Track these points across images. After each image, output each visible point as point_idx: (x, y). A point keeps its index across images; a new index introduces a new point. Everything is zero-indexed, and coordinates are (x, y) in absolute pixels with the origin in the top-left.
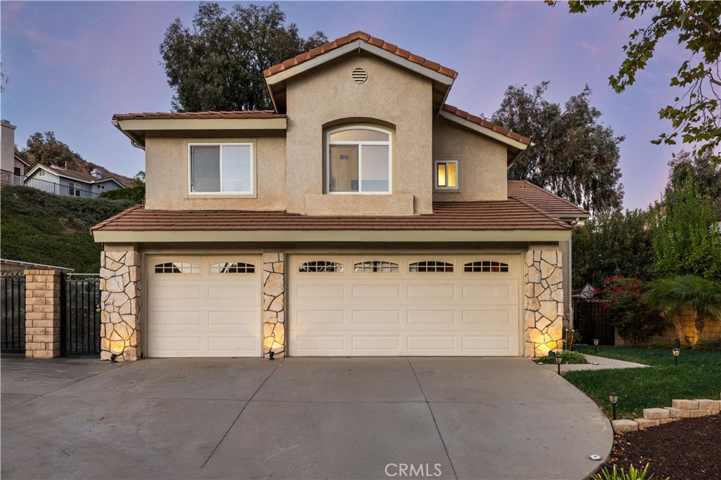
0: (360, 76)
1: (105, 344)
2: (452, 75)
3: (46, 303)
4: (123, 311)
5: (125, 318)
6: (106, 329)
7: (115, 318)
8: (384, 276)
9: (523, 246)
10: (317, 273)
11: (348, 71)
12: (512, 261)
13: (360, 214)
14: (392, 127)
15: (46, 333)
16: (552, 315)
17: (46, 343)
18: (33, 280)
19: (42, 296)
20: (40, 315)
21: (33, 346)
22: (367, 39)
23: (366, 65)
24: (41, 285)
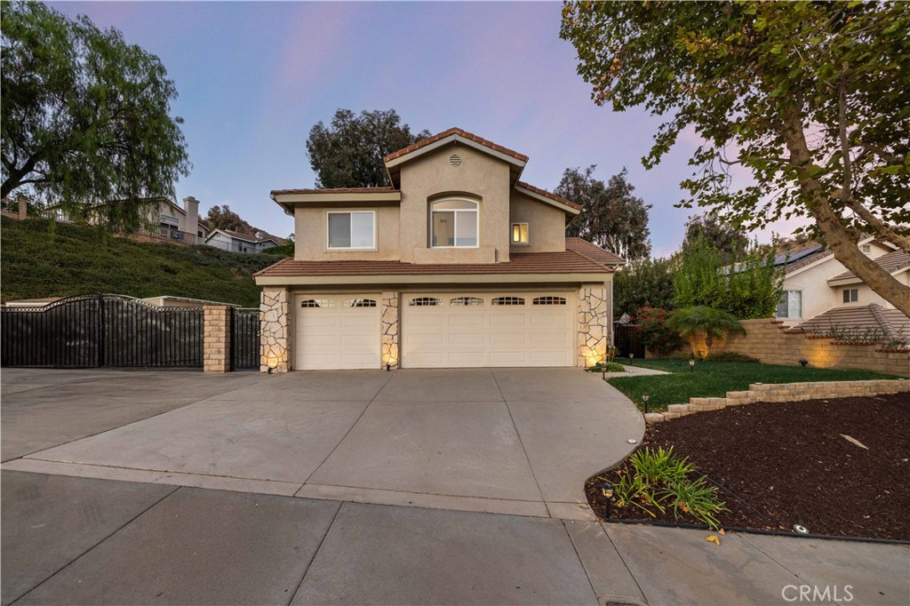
0: (456, 161)
1: (263, 360)
2: (525, 159)
3: (220, 330)
4: (277, 336)
5: (279, 341)
6: (264, 350)
7: (271, 341)
8: (473, 308)
9: (578, 285)
10: (423, 307)
11: (447, 157)
12: (569, 296)
13: (455, 262)
14: (479, 198)
15: (219, 352)
16: (599, 336)
17: (219, 360)
18: (210, 314)
19: (217, 325)
20: (215, 339)
21: (210, 362)
22: (462, 133)
23: (460, 153)
24: (215, 317)
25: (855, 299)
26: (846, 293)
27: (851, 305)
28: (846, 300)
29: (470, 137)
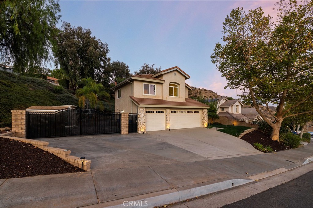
0: (175, 74)
1: (139, 129)
3: (127, 121)
4: (143, 122)
5: (144, 123)
6: (139, 126)
7: (141, 124)
9: (202, 109)
11: (173, 73)
12: (200, 111)
13: (176, 101)
14: (179, 84)
15: (127, 128)
16: (206, 120)
17: (127, 130)
18: (124, 115)
19: (126, 119)
20: (125, 124)
21: (124, 131)
22: (178, 68)
23: (176, 73)
24: (126, 116)
25: (224, 110)
26: (222, 109)
27: (223, 111)
28: (222, 110)
29: (180, 69)
